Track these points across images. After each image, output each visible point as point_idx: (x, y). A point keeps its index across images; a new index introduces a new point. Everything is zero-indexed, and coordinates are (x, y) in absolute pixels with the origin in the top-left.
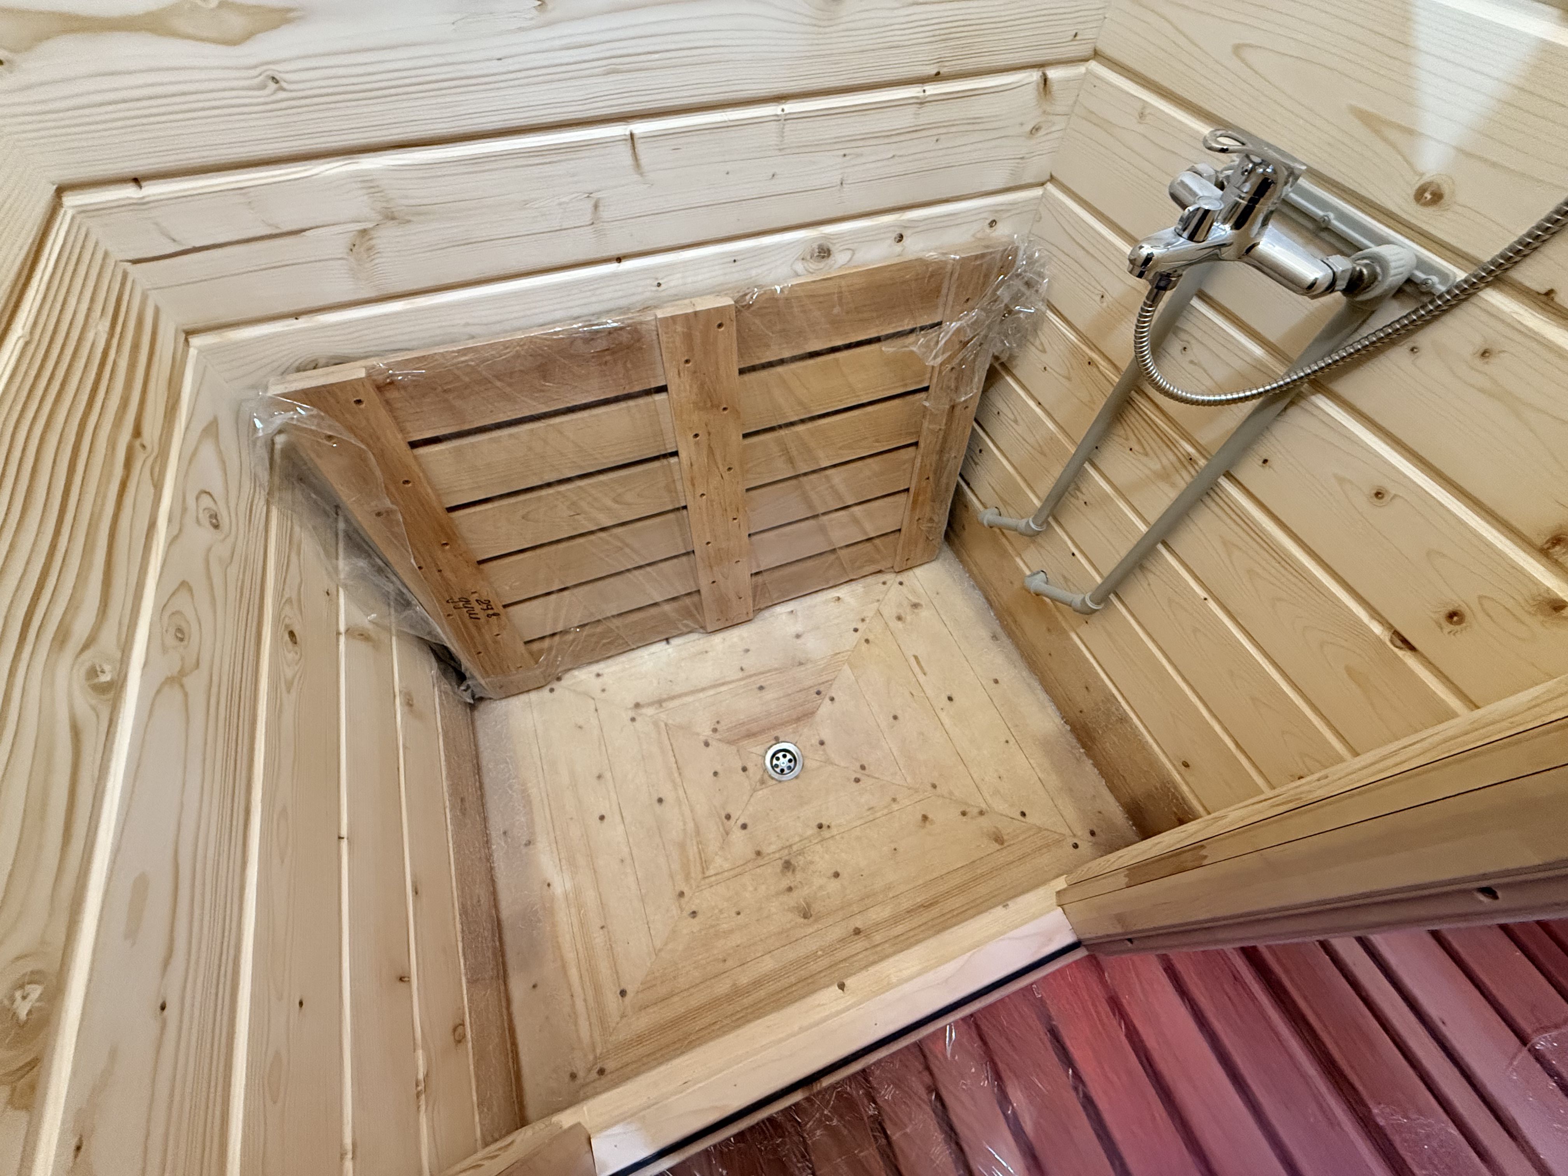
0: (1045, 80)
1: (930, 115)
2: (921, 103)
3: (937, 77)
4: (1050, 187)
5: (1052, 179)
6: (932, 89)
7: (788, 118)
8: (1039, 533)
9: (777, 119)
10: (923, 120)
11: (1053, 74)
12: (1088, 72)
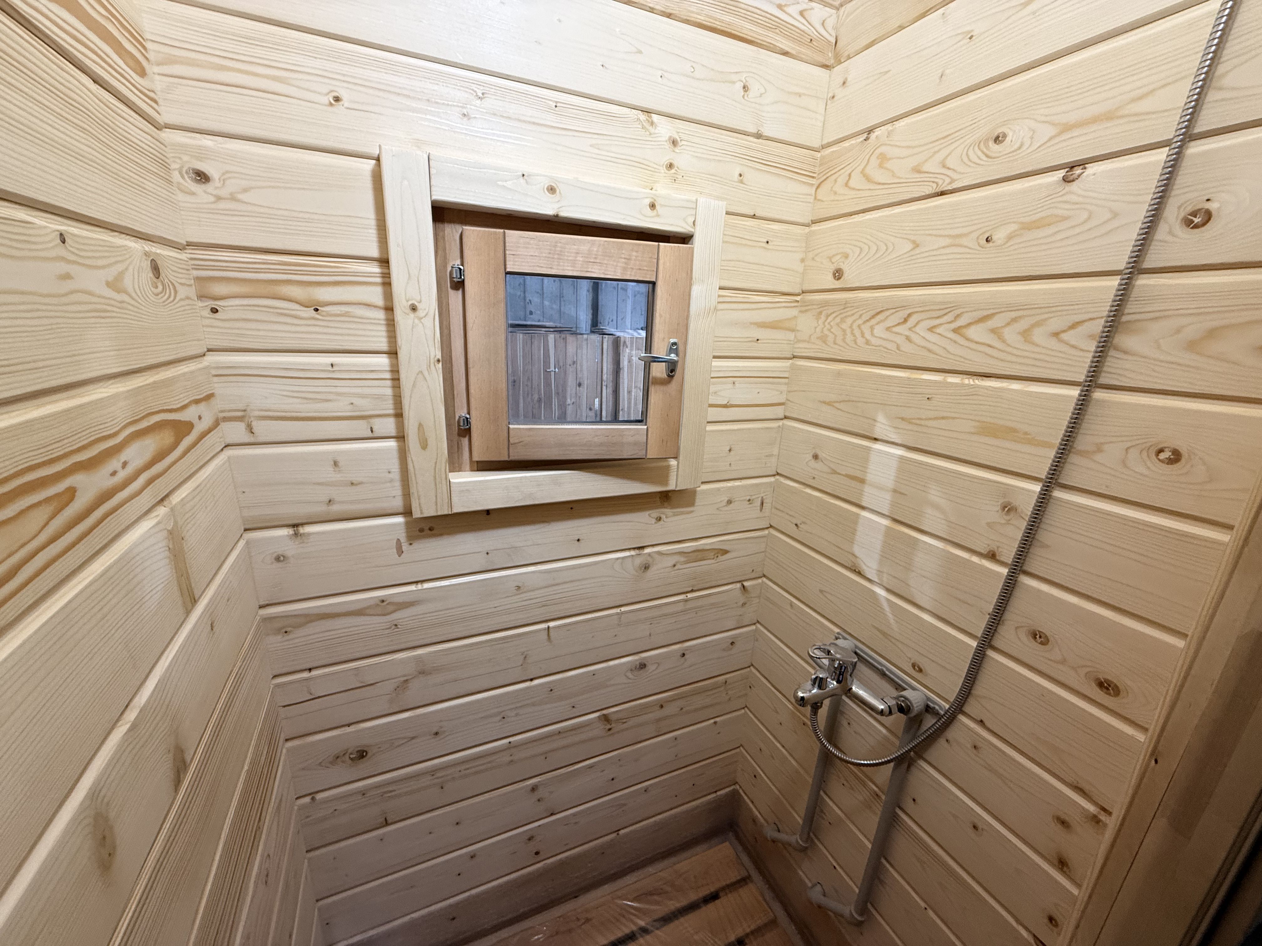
0: (744, 586)
1: (690, 605)
2: (686, 601)
3: (692, 591)
4: (758, 625)
5: (758, 622)
6: (690, 595)
7: (623, 613)
8: (806, 848)
9: (618, 614)
10: (688, 607)
11: (746, 584)
12: (763, 582)
